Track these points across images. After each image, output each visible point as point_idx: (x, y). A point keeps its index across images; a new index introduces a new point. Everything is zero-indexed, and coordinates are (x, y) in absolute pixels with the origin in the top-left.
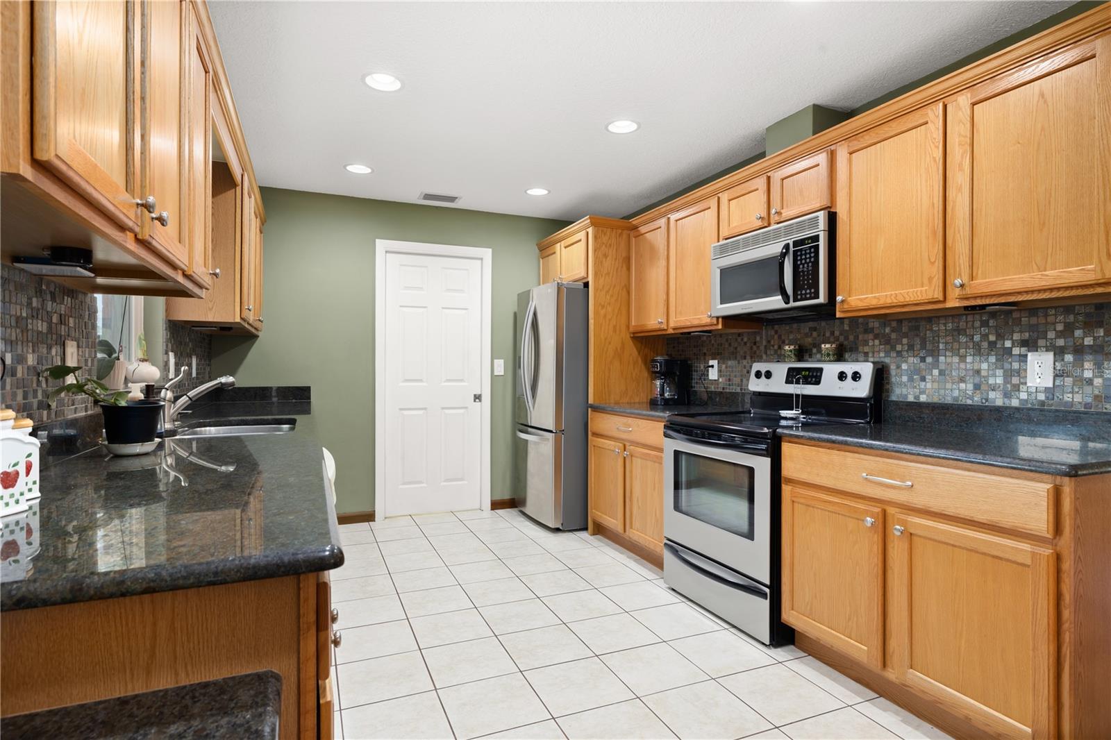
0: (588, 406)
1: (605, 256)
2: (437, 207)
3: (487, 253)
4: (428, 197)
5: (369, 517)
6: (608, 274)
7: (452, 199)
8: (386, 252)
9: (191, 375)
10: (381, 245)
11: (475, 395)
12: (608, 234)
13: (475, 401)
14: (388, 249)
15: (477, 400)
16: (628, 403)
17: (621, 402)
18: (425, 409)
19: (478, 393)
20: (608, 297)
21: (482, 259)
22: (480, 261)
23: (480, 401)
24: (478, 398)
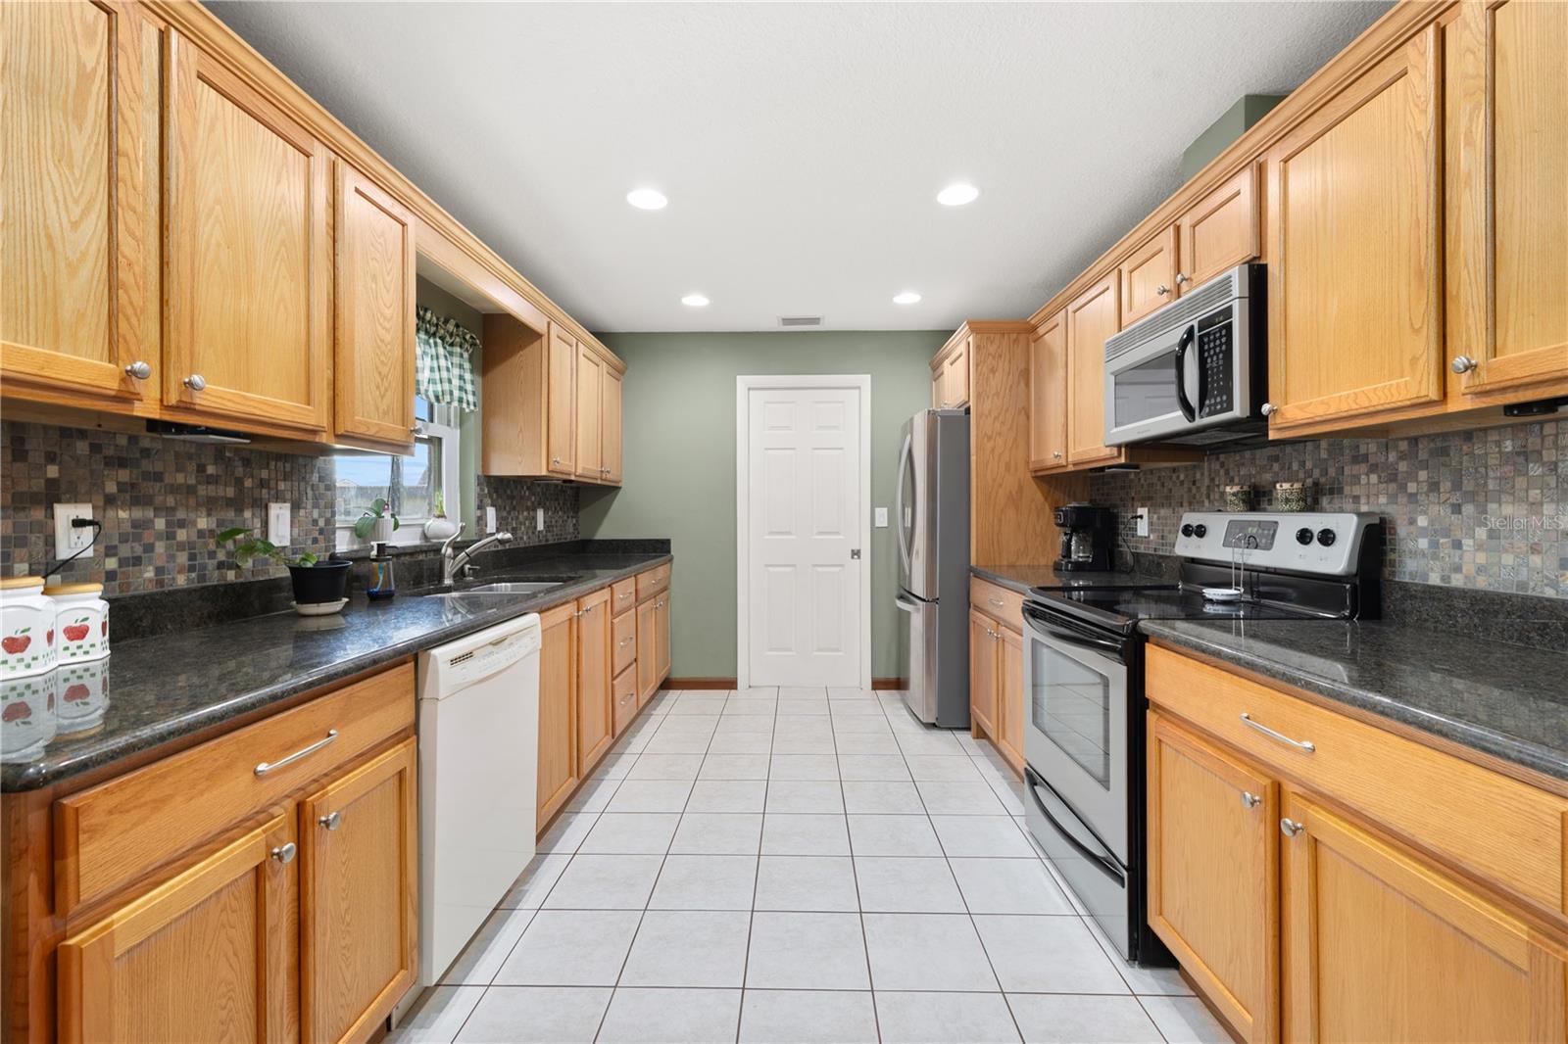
0: (970, 569)
1: (993, 371)
2: (804, 333)
3: (865, 380)
4: (787, 321)
5: (730, 684)
6: (997, 394)
7: (815, 321)
8: (749, 389)
9: (536, 528)
10: (743, 380)
11: (853, 551)
12: (997, 342)
13: (852, 558)
14: (751, 386)
15: (856, 557)
16: (1029, 566)
17: (1018, 564)
18: (794, 566)
19: (856, 548)
20: (997, 425)
21: (859, 388)
22: (857, 391)
23: (859, 557)
24: (856, 554)
